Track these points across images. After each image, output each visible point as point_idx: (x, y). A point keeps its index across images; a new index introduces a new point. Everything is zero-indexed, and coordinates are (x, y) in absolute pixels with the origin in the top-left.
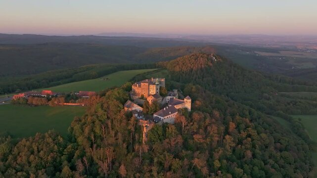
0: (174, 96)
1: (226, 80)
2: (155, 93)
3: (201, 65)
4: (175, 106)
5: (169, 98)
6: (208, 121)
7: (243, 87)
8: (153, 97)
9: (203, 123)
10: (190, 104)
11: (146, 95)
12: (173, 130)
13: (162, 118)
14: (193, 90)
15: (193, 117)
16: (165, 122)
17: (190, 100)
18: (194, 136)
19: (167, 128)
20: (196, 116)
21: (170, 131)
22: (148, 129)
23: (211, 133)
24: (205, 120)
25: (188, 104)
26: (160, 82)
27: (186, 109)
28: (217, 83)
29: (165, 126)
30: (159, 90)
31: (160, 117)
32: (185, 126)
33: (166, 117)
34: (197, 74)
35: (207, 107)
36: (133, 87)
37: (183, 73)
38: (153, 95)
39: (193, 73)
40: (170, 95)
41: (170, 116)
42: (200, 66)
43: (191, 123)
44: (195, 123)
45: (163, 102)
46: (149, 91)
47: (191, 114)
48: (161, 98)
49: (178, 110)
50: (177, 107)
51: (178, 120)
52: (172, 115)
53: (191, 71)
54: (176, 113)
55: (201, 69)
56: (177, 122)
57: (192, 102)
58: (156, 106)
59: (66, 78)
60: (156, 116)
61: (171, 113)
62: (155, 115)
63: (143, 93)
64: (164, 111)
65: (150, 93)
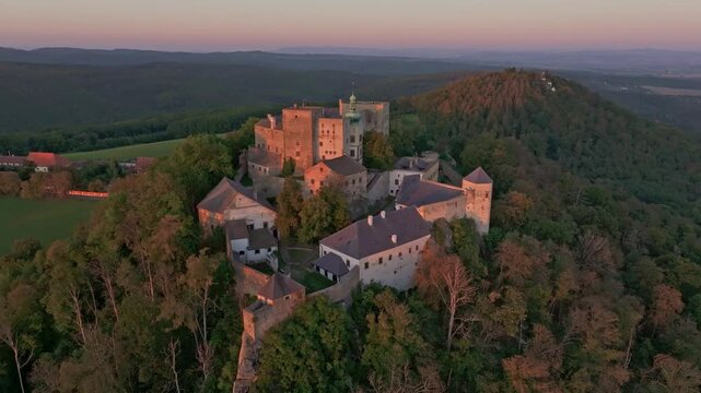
0: (421, 169)
1: (584, 142)
2: (339, 155)
3: (513, 99)
4: (421, 210)
5: (399, 175)
6: (568, 281)
7: (635, 163)
8: (328, 171)
9: (548, 293)
10: (487, 203)
11: (302, 160)
12: (400, 335)
13: (354, 262)
14: (497, 152)
15: (501, 260)
16: (367, 281)
17: (488, 187)
18: (510, 365)
19: (370, 317)
20: (515, 255)
21: (384, 337)
22: (269, 322)
23: (591, 344)
24: (553, 278)
25: (475, 202)
26: (369, 117)
27: (468, 223)
28: (559, 150)
29: (365, 303)
30: (357, 142)
31: (345, 257)
32: (461, 308)
33: (373, 259)
34: (501, 123)
35: (554, 219)
36: (258, 130)
37: (461, 119)
38: (328, 163)
39: (488, 119)
40: (405, 168)
41: (394, 252)
42: (509, 100)
43: (494, 295)
44: (513, 293)
45: (375, 194)
46: (315, 145)
47: (489, 248)
48: (364, 176)
49: (435, 228)
50: (429, 213)
51: (427, 273)
52: (404, 248)
53: (485, 116)
54: (422, 242)
55: (513, 109)
56: (424, 285)
57: (495, 196)
58: (334, 207)
59: (153, 130)
60: (328, 250)
61: (400, 242)
62: (324, 248)
63: (291, 153)
64: (364, 230)
65: (321, 152)
